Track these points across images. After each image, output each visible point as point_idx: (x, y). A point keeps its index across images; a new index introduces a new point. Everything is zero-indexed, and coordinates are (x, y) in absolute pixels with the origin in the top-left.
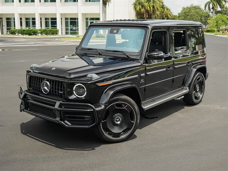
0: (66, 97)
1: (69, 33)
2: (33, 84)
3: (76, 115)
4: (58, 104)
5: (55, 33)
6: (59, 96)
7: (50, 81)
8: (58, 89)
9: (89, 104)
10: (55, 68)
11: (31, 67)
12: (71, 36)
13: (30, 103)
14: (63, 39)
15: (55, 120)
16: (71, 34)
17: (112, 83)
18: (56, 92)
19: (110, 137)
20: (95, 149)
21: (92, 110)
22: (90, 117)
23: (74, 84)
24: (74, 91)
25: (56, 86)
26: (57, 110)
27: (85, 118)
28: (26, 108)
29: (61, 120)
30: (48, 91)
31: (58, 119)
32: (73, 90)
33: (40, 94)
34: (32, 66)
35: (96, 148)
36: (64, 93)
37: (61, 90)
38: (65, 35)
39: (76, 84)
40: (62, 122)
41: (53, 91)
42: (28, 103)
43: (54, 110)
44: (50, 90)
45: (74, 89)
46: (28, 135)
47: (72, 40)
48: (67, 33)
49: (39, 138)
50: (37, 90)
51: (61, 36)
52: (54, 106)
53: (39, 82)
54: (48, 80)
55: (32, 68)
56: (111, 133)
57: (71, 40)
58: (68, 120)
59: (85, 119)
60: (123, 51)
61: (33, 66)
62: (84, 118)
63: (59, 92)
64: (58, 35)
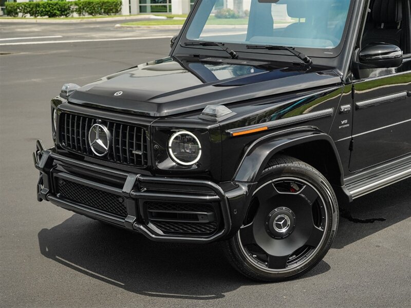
0: (149, 164)
1: (149, 9)
2: (68, 132)
3: (175, 209)
4: (130, 180)
5: (114, 10)
6: (132, 161)
7: (111, 125)
8: (131, 145)
9: (210, 183)
10: (122, 93)
11: (62, 92)
12: (152, 16)
13: (63, 180)
14: (134, 25)
15: (123, 221)
16: (152, 12)
17: (266, 128)
18: (124, 151)
19: (263, 267)
20: (224, 296)
21: (217, 197)
22: (210, 215)
23: (170, 132)
24: (170, 150)
25: (124, 136)
26: (129, 196)
27: (200, 217)
28: (53, 191)
29: (139, 221)
30: (106, 149)
31: (131, 219)
32: (168, 147)
33: (87, 158)
34: (64, 88)
35: (225, 294)
36: (145, 155)
37: (139, 148)
38: (138, 14)
39: (175, 132)
40: (142, 227)
41: (117, 149)
42: (57, 178)
43: (120, 196)
44: (111, 148)
45: (170, 145)
46: (58, 259)
47: (157, 27)
48: (142, 10)
49: (83, 267)
50: (79, 148)
51: (128, 18)
52: (121, 186)
53: (83, 128)
54: (104, 122)
55: (64, 94)
56: (264, 257)
57: (153, 27)
58: (155, 223)
59: (198, 220)
60: (293, 46)
61: (67, 88)
62: (196, 217)
63: (134, 152)
64: (121, 15)
